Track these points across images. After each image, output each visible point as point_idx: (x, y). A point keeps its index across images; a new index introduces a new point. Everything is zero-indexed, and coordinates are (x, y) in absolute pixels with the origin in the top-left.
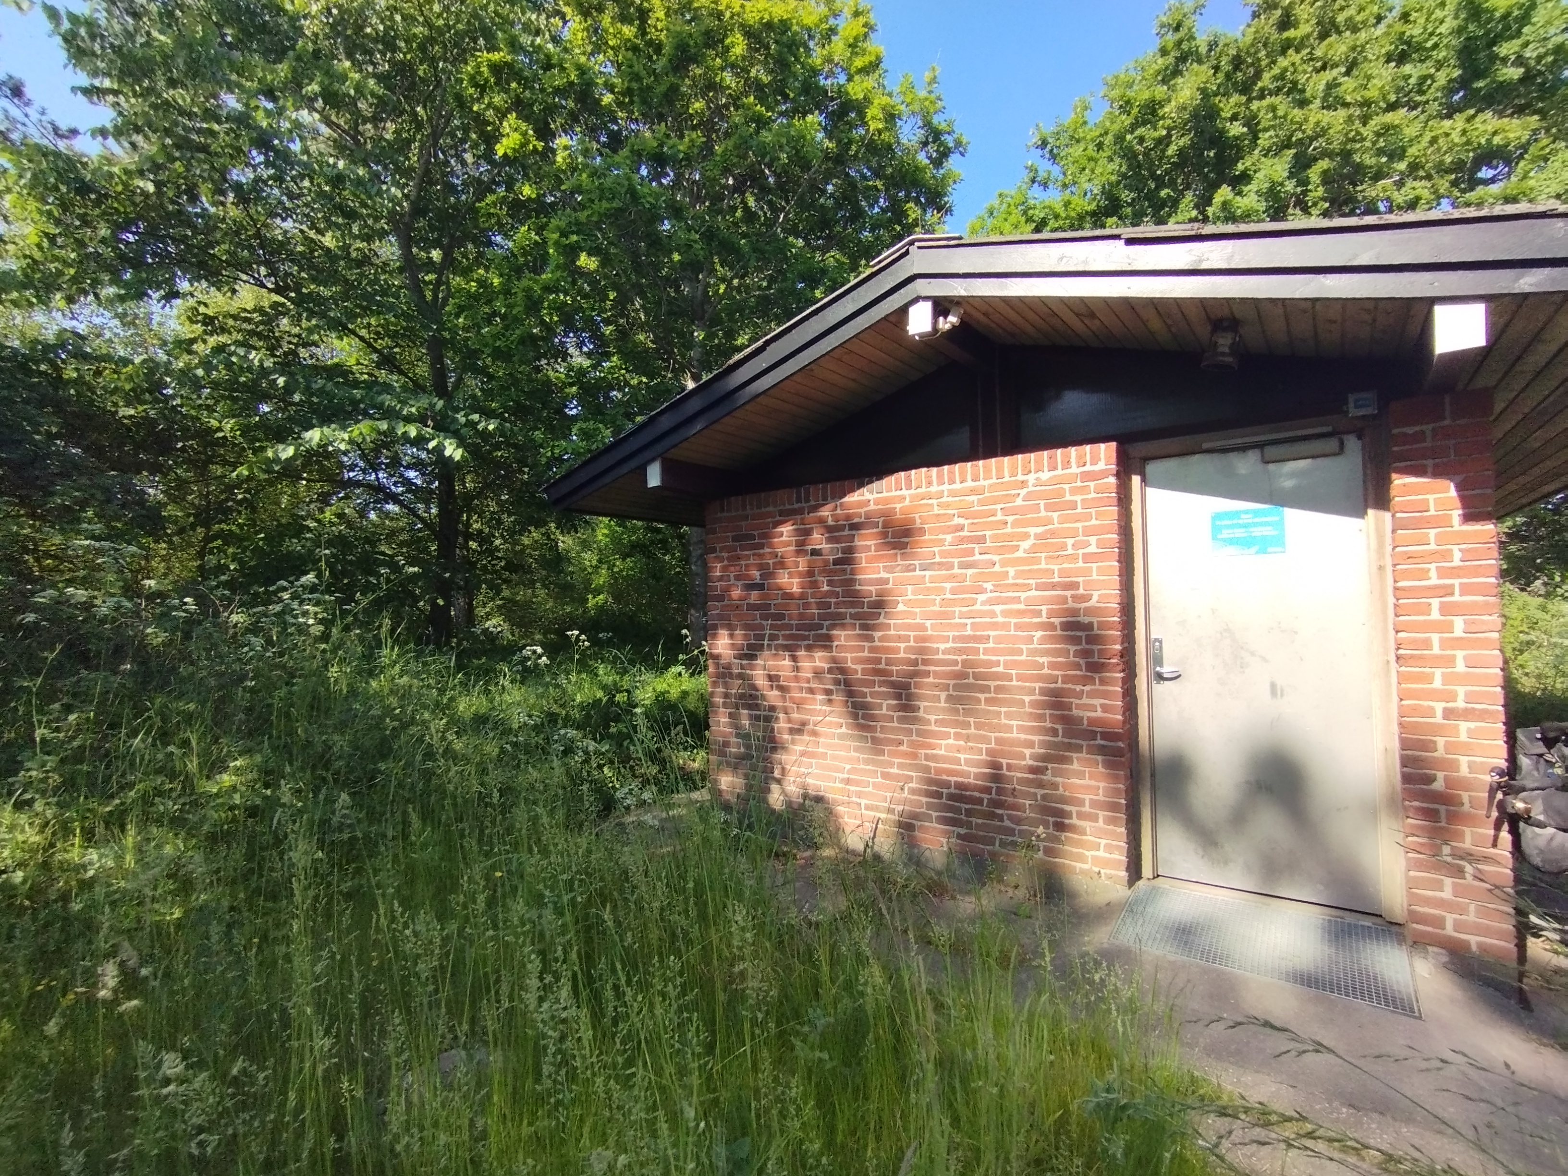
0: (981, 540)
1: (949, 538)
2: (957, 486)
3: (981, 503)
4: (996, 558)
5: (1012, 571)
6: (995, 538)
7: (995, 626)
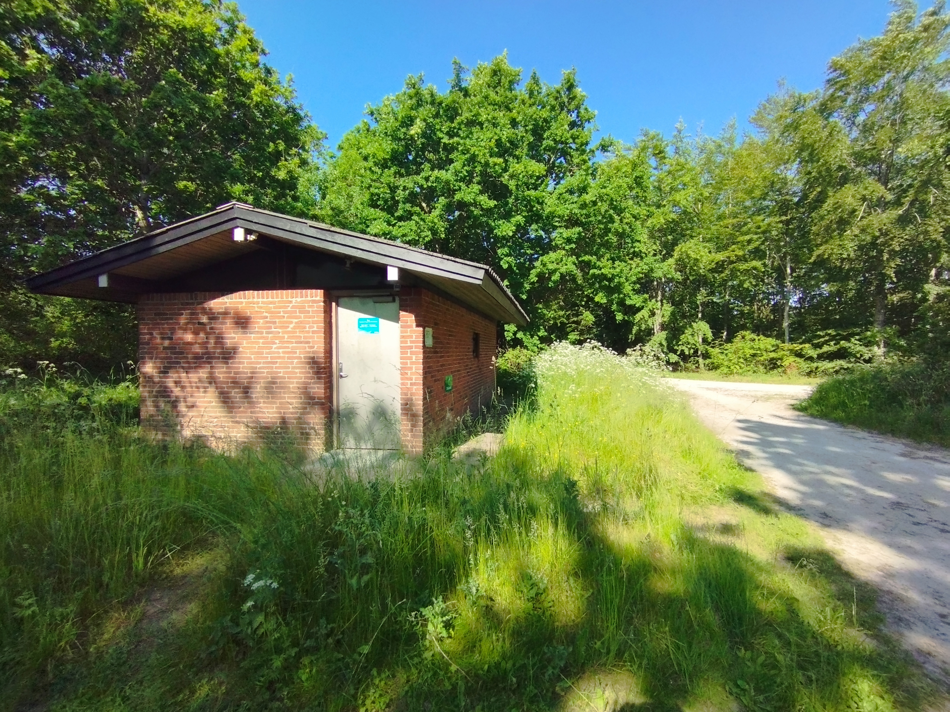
0: (275, 323)
1: (261, 321)
2: (265, 300)
3: (274, 308)
4: (280, 330)
5: (286, 336)
6: (280, 322)
7: (279, 358)
